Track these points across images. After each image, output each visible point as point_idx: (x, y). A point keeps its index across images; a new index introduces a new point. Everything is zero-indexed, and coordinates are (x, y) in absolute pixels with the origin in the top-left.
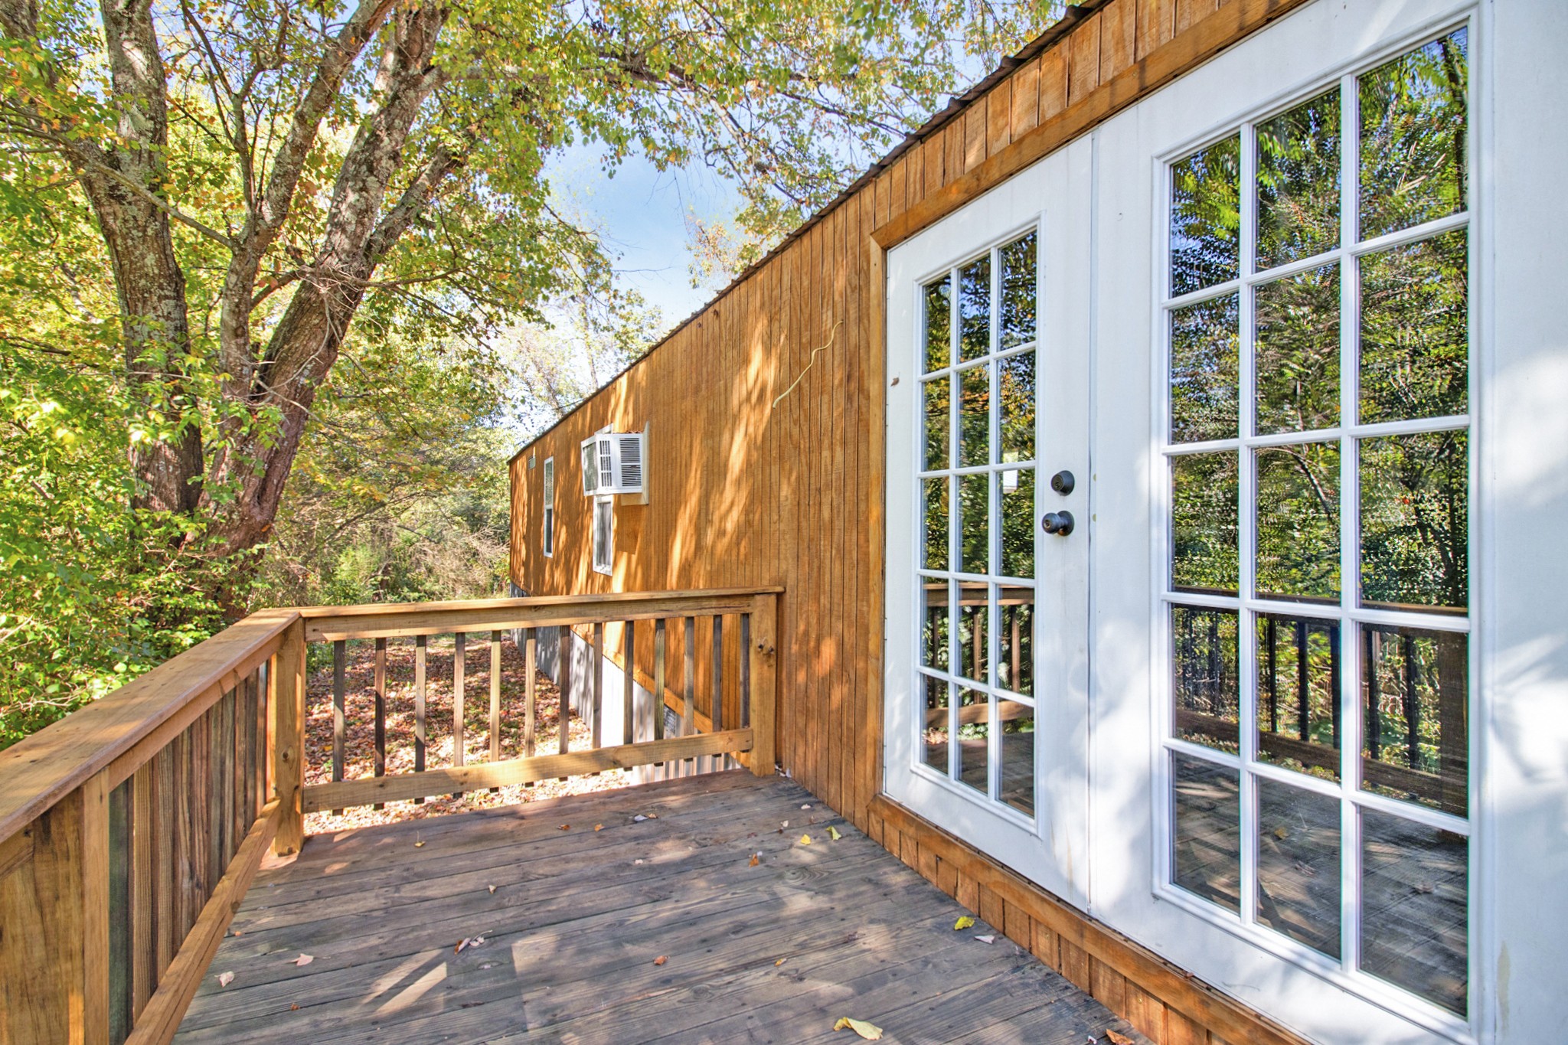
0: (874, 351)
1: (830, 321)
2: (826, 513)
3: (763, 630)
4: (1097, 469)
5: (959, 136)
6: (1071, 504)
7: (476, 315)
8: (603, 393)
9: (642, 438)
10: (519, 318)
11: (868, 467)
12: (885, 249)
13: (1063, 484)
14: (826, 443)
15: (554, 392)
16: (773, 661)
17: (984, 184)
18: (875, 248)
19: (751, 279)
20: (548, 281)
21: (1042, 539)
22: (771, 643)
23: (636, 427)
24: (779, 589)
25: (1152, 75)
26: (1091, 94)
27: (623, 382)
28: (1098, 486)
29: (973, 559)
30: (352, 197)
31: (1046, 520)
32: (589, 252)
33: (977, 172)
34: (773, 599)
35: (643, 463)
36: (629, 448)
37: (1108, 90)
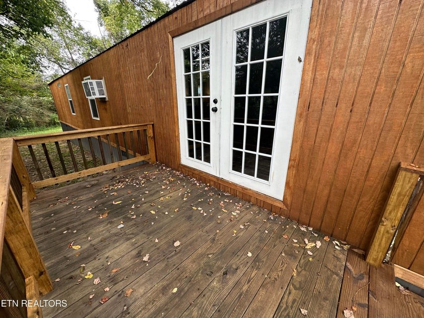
0: (172, 65)
1: (159, 55)
2: (163, 105)
3: (150, 133)
4: (222, 99)
5: (190, 10)
6: (217, 105)
9: (103, 81)
11: (173, 95)
12: (173, 38)
13: (215, 101)
14: (161, 88)
16: (153, 139)
17: (197, 26)
18: (170, 37)
19: (133, 37)
21: (211, 112)
22: (152, 136)
24: (152, 123)
25: (234, 9)
26: (221, 9)
28: (222, 102)
29: (198, 116)
31: (212, 109)
33: (196, 22)
34: (151, 126)
35: (104, 88)
36: (99, 84)
37: (225, 9)
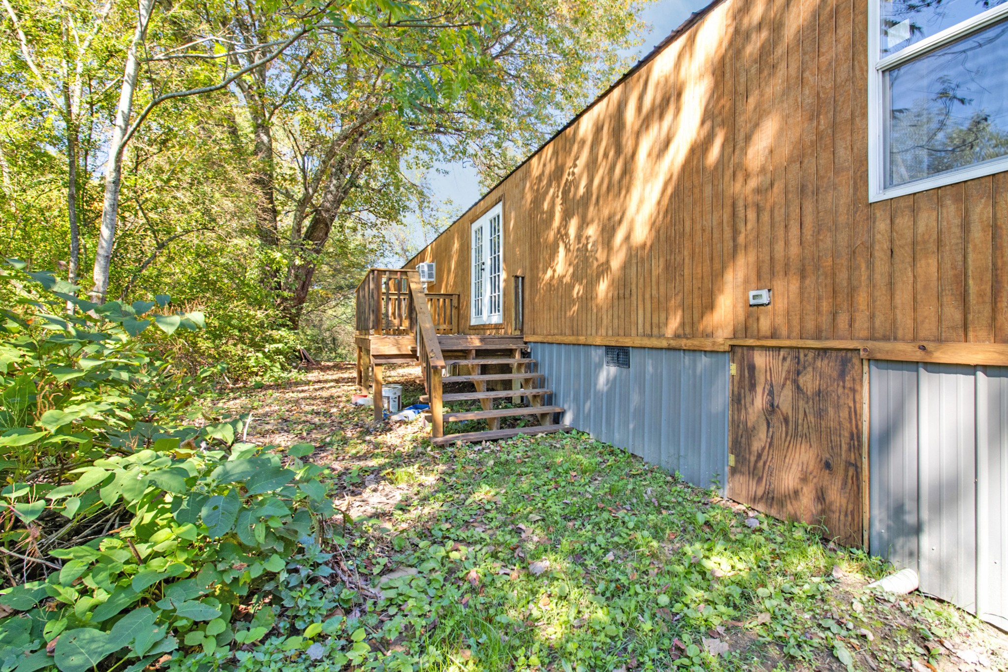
3: (455, 303)
7: (379, 222)
8: (424, 251)
9: (434, 264)
10: (394, 224)
15: (405, 251)
16: (457, 309)
20: (405, 208)
22: (456, 305)
23: (433, 261)
24: (458, 293)
27: (429, 248)
30: (335, 182)
32: (421, 194)
34: (457, 296)
35: (434, 272)
36: (430, 267)
